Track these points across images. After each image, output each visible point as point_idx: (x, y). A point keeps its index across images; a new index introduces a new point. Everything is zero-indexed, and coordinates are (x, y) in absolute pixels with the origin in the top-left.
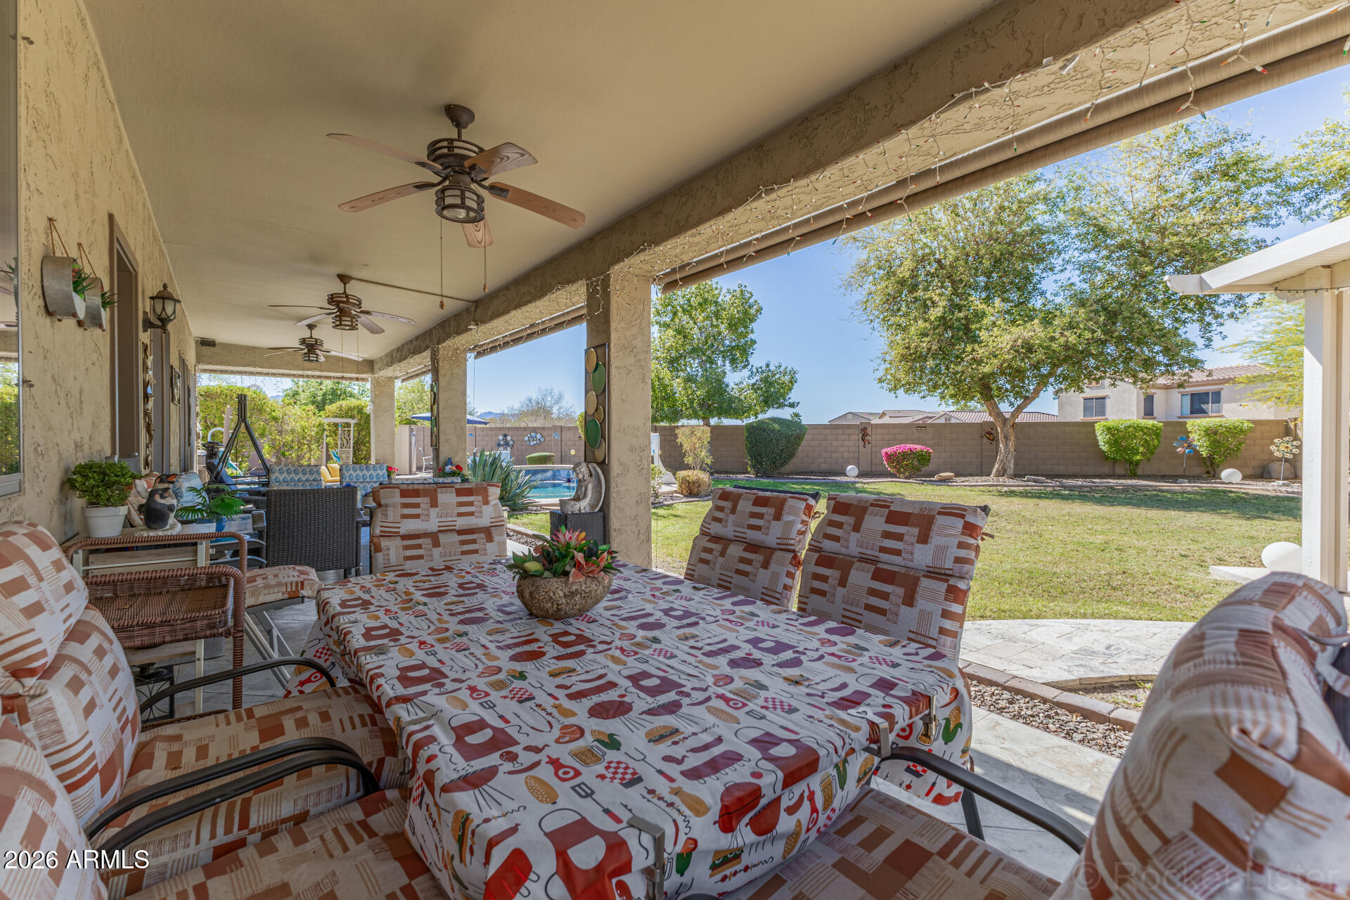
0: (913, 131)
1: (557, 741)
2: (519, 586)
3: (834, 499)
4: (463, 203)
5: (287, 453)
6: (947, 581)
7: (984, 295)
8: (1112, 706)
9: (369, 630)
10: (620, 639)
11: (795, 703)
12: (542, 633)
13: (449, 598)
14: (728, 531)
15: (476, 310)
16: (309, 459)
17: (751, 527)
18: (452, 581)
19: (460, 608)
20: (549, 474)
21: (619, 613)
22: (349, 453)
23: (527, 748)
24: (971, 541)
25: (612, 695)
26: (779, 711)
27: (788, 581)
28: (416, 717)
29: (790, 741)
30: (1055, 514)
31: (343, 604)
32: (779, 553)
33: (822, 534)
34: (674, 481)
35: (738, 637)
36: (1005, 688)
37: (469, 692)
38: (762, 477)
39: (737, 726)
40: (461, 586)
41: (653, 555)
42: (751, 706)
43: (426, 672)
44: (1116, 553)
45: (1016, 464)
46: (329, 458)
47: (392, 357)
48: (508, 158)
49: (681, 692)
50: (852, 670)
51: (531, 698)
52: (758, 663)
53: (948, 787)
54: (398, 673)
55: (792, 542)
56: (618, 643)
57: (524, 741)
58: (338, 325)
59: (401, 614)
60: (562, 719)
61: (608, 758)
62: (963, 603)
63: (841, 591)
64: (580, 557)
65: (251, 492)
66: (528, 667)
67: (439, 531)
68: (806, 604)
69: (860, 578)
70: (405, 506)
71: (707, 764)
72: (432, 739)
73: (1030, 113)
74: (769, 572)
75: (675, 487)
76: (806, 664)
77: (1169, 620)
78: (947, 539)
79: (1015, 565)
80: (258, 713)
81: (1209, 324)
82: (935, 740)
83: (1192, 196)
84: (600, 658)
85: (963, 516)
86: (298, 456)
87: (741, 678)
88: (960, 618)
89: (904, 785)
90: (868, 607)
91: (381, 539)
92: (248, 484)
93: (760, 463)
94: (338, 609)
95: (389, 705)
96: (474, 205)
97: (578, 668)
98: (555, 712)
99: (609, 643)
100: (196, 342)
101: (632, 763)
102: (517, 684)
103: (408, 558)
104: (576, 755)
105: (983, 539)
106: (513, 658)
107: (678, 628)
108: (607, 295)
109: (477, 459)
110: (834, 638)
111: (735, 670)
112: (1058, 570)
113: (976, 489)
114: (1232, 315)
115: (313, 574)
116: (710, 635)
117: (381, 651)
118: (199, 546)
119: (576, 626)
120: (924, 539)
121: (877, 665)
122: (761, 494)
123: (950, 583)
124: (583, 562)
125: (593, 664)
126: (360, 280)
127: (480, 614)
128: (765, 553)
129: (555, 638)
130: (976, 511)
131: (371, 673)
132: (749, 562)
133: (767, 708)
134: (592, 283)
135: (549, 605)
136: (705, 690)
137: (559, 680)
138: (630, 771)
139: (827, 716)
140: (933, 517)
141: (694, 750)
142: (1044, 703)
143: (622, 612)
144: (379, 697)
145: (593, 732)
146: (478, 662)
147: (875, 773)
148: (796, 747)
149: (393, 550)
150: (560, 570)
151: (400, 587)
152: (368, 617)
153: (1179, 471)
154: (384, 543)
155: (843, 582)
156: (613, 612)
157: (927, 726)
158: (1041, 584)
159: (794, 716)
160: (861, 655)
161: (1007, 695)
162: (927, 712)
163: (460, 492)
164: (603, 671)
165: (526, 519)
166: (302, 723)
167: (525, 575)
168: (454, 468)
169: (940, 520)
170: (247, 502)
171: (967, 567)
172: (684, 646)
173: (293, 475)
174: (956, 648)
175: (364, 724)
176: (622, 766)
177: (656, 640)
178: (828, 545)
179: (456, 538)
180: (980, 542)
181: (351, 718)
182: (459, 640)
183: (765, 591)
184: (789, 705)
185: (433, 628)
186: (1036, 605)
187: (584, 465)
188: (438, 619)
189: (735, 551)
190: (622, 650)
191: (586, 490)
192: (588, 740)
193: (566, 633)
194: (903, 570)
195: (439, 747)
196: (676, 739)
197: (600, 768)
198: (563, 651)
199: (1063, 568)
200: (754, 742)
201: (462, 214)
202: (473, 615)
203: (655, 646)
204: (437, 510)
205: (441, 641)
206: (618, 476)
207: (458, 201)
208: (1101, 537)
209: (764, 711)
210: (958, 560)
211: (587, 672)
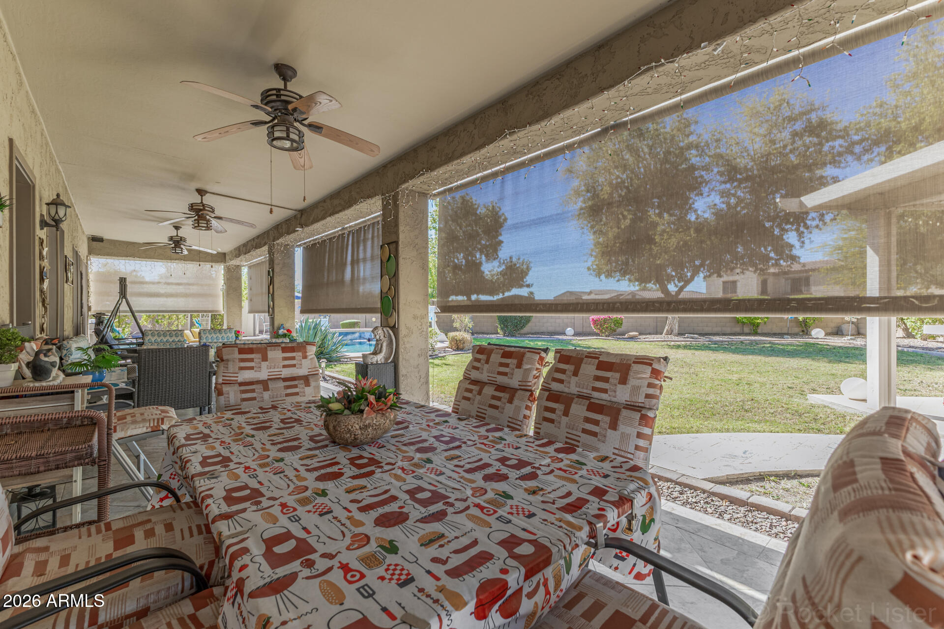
0: (612, 92)
1: (348, 549)
2: (325, 421)
3: (560, 352)
4: (288, 136)
5: (160, 321)
6: (640, 411)
7: (657, 211)
8: (749, 494)
9: (205, 458)
10: (402, 461)
11: (533, 510)
12: (342, 457)
13: (272, 431)
14: (484, 376)
15: (301, 217)
16: (177, 325)
17: (500, 373)
18: (276, 417)
19: (279, 439)
20: (357, 335)
21: (402, 440)
22: (207, 320)
23: (324, 556)
24: (657, 382)
25: (393, 507)
26: (521, 515)
27: (527, 413)
28: (235, 531)
29: (530, 541)
30: (706, 360)
31: (188, 438)
32: (520, 392)
33: (551, 378)
34: (446, 339)
35: (490, 457)
36: (677, 483)
37: (280, 508)
38: (508, 336)
39: (488, 530)
40: (282, 421)
41: (431, 393)
42: (500, 512)
43: (248, 492)
44: (747, 386)
45: (679, 326)
46: (192, 325)
47: (239, 250)
48: (320, 103)
49: (447, 503)
50: (575, 482)
51: (330, 512)
52: (504, 478)
53: (645, 567)
54: (224, 494)
55: (530, 384)
56: (400, 464)
57: (321, 549)
58: (197, 226)
59: (233, 444)
60: (353, 528)
61: (388, 562)
62: (652, 427)
63: (565, 419)
64: (372, 398)
65: (129, 351)
66: (329, 485)
67: (269, 379)
68: (540, 429)
69: (579, 410)
70: (242, 360)
71: (466, 563)
72: (246, 551)
73: (692, 82)
74: (513, 406)
75: (447, 344)
76: (541, 477)
77: (783, 432)
78: (640, 381)
79: (681, 396)
80: (114, 527)
81: (803, 232)
82: (635, 532)
83: (791, 147)
84: (386, 476)
85: (651, 365)
86: (169, 323)
87: (492, 490)
88: (649, 438)
89: (613, 567)
90: (584, 431)
91: (223, 385)
92: (128, 344)
93: (507, 327)
94: (183, 441)
95: (214, 521)
96: (296, 138)
97: (369, 485)
98: (348, 523)
99: (393, 464)
100: (89, 238)
101: (407, 565)
102: (320, 500)
103: (244, 400)
104: (364, 560)
105: (664, 381)
106: (318, 479)
107: (446, 450)
108: (396, 206)
109: (303, 325)
110: (561, 456)
111: (488, 483)
112: (709, 399)
113: (653, 343)
114: (817, 227)
115: (172, 412)
116: (469, 456)
117: (213, 476)
118: (76, 393)
119: (370, 451)
120: (623, 381)
121: (593, 477)
122: (507, 349)
123: (643, 412)
124: (374, 402)
125: (382, 481)
126: (213, 193)
127: (295, 443)
128: (511, 392)
129: (352, 461)
130: (660, 361)
131: (202, 494)
132: (499, 399)
133: (512, 514)
134: (386, 198)
135: (348, 435)
136: (465, 500)
137: (353, 496)
138: (405, 572)
139: (557, 519)
140: (630, 365)
141: (457, 552)
142: (704, 493)
143: (405, 439)
144: (207, 515)
145: (377, 539)
146: (290, 483)
147: (592, 557)
148: (535, 546)
149: (232, 395)
150: (357, 409)
151: (235, 424)
152: (206, 448)
153: (785, 331)
154: (225, 389)
155: (566, 413)
156: (397, 439)
157: (630, 522)
158: (698, 409)
159: (533, 520)
160: (581, 469)
161: (678, 488)
162: (630, 512)
163: (285, 350)
164: (387, 488)
165: (339, 367)
166: (150, 534)
167: (330, 413)
168: (286, 331)
169: (635, 367)
170: (124, 358)
171: (654, 401)
172: (450, 465)
173: (162, 337)
174: (647, 459)
175: (200, 532)
176: (399, 568)
177: (429, 461)
178: (555, 386)
179: (282, 384)
180: (663, 383)
181: (190, 528)
182: (276, 464)
183: (510, 420)
184: (529, 511)
185: (257, 455)
186: (696, 423)
187: (380, 329)
188: (262, 448)
189: (489, 391)
190: (403, 469)
191: (381, 347)
192: (372, 547)
193: (361, 457)
194: (609, 404)
195: (250, 557)
196: (442, 543)
197: (381, 571)
198: (357, 472)
199: (712, 397)
200: (503, 543)
201: (287, 144)
202: (290, 444)
203: (428, 465)
204: (267, 363)
205: (262, 466)
206: (405, 336)
207: (284, 135)
208: (736, 375)
209: (510, 516)
210: (648, 396)
211: (376, 488)
